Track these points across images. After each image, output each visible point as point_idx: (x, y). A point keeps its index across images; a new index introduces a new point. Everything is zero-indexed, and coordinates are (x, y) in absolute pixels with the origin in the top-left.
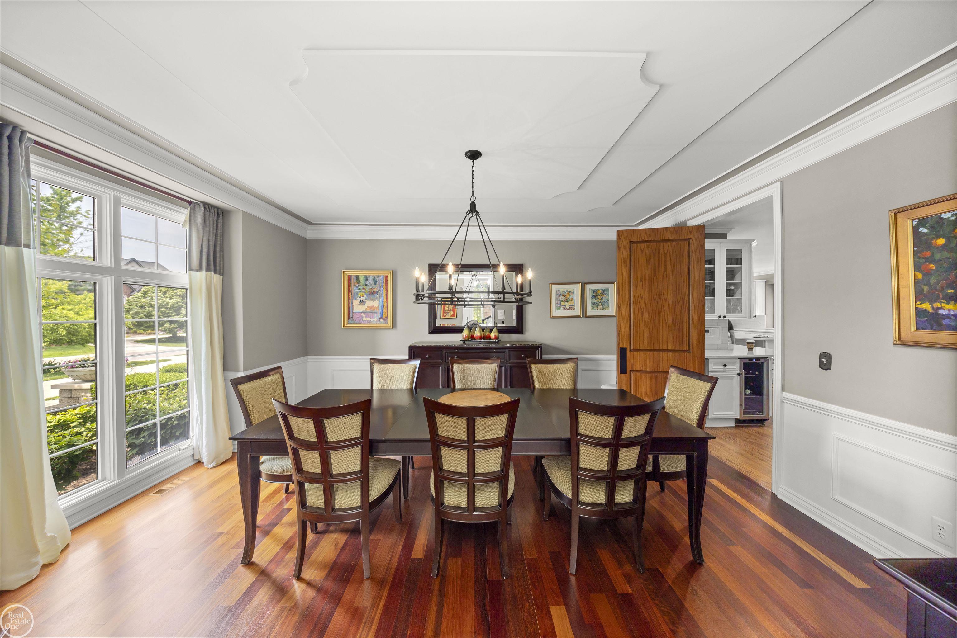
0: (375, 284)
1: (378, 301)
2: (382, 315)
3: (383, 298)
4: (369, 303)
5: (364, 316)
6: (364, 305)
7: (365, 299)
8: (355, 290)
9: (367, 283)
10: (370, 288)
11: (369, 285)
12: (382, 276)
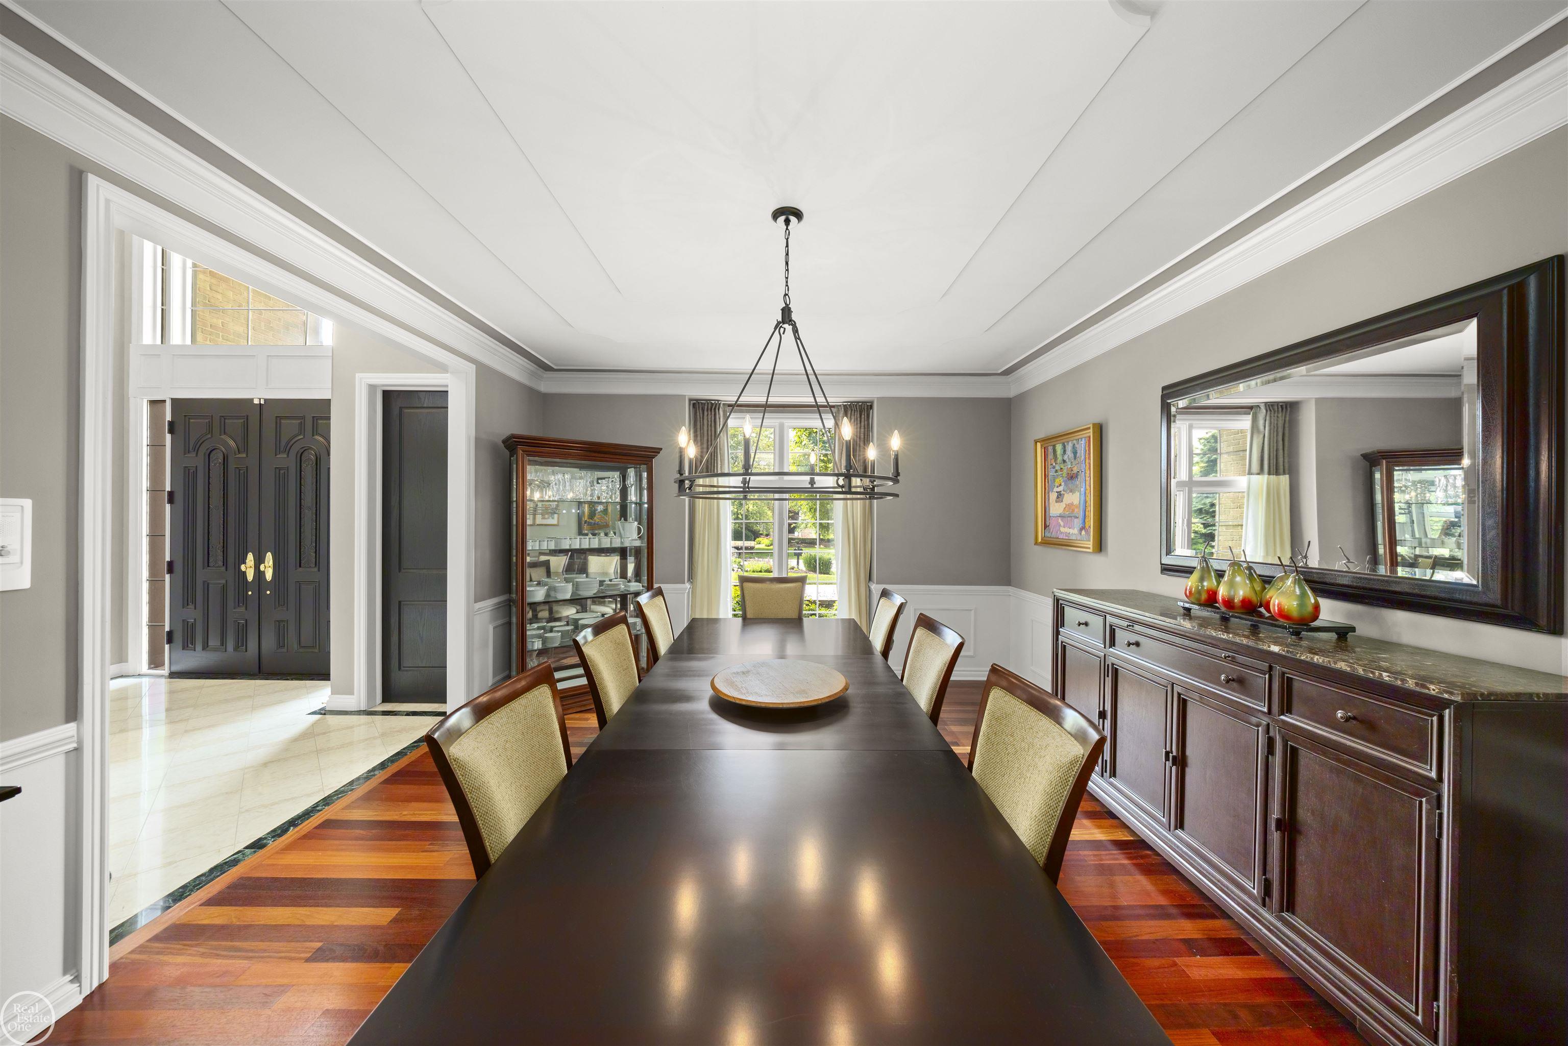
0: (1075, 458)
1: (1079, 493)
2: (1084, 521)
3: (1085, 487)
4: (1069, 498)
5: (1062, 524)
6: (1062, 501)
7: (1063, 490)
8: (1052, 473)
9: (1066, 458)
10: (1069, 466)
11: (1067, 461)
12: (1083, 439)
